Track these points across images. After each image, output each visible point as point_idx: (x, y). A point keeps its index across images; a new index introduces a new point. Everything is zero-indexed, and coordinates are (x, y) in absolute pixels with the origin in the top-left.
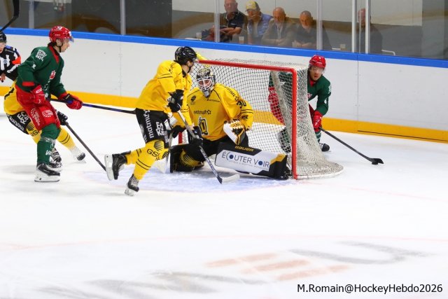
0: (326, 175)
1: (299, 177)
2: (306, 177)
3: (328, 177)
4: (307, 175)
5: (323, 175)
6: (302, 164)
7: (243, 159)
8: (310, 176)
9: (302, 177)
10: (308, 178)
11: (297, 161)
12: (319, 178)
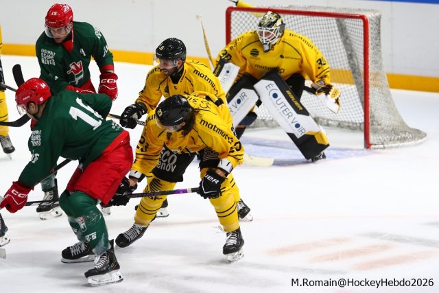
0: (406, 143)
1: (373, 146)
2: (382, 146)
3: (409, 146)
4: (383, 144)
5: (402, 144)
6: (376, 132)
7: (285, 108)
8: (386, 145)
9: (377, 146)
10: (384, 148)
11: (371, 127)
12: (397, 147)
